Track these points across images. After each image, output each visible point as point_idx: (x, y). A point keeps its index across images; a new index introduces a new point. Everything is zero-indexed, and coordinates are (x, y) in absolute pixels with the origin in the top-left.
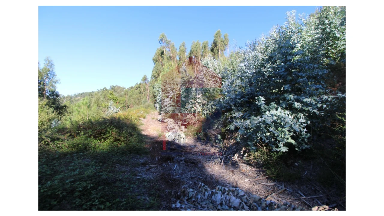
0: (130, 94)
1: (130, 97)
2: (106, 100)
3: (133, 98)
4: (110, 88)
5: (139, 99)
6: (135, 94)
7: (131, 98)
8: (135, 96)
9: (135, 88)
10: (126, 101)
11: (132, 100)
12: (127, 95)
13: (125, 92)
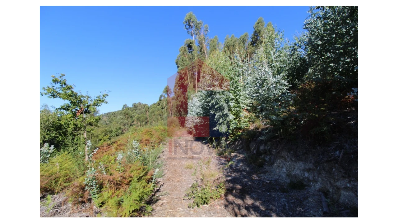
0: (152, 110)
1: (151, 113)
2: (126, 118)
3: (155, 115)
4: (133, 106)
5: (161, 116)
6: (157, 110)
7: (153, 114)
8: (156, 113)
9: (157, 104)
10: (147, 118)
11: (153, 116)
12: (149, 111)
13: (147, 109)
